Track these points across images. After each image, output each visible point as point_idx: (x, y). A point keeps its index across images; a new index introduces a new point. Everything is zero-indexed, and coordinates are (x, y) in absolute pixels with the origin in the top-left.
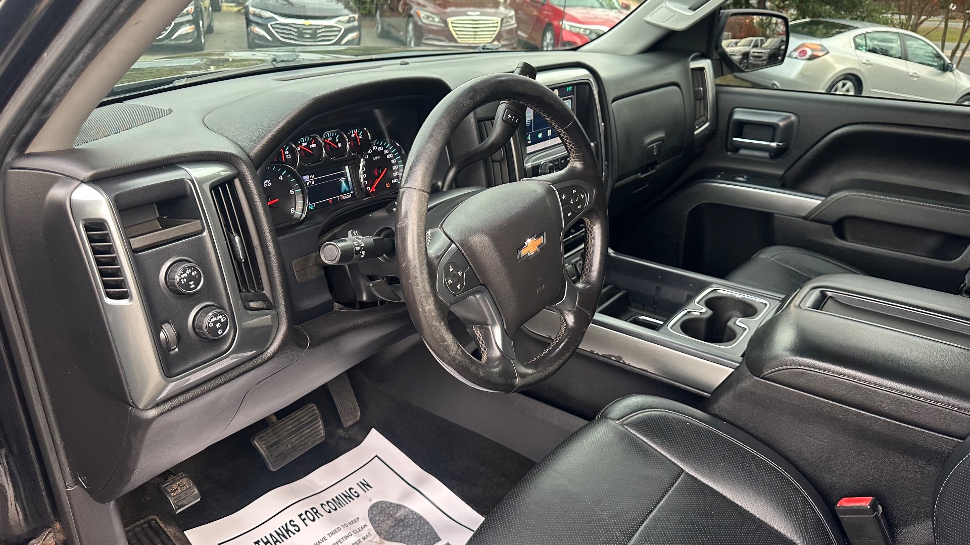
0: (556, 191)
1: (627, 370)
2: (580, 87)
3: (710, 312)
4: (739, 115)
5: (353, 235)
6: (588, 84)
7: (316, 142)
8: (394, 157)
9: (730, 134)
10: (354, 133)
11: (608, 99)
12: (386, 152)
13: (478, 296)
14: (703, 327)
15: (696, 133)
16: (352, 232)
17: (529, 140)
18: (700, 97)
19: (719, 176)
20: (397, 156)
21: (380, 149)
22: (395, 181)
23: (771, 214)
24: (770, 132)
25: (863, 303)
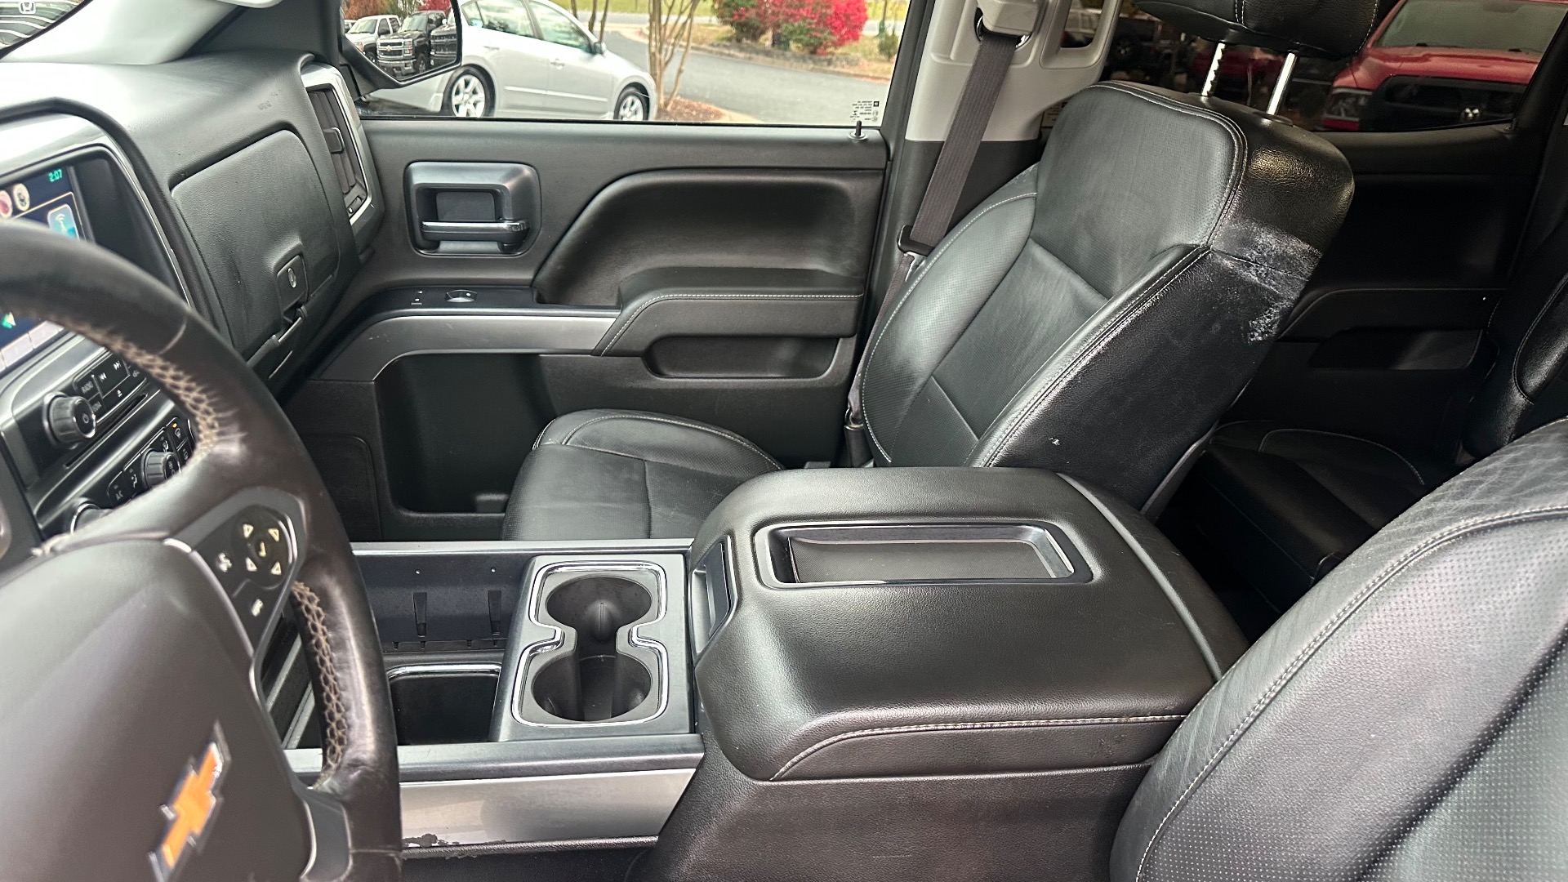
0: (195, 554)
1: (454, 858)
3: (571, 633)
4: (422, 176)
6: (104, 156)
9: (416, 217)
11: (160, 184)
15: (352, 221)
18: (340, 147)
19: (417, 300)
23: (534, 356)
24: (490, 202)
25: (843, 533)
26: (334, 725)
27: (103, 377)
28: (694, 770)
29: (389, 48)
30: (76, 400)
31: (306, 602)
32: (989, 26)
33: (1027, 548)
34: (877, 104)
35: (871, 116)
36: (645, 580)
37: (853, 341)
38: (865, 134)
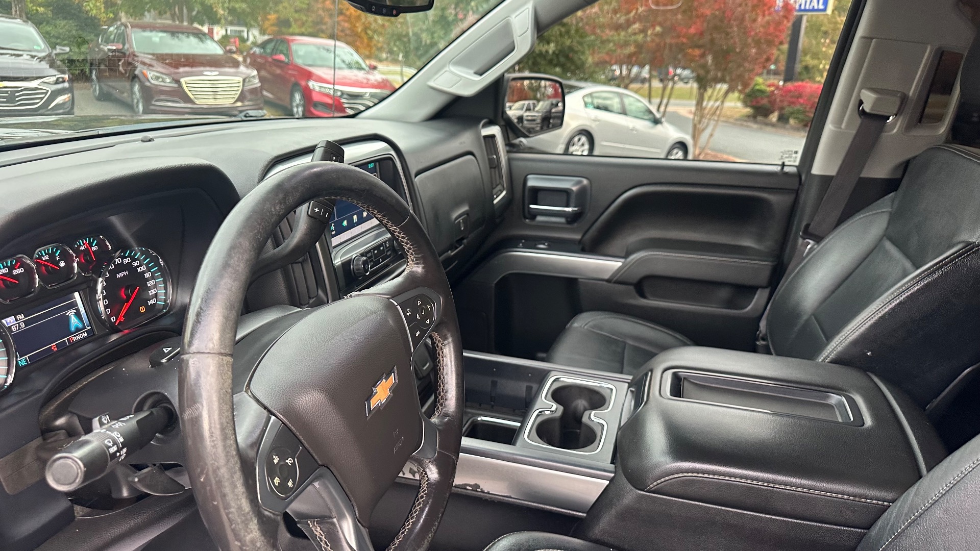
0: (398, 307)
1: (486, 500)
2: (382, 165)
3: (561, 408)
4: (533, 182)
5: (101, 424)
6: (391, 159)
7: (23, 265)
8: (149, 269)
9: (527, 202)
10: (84, 244)
11: (411, 175)
12: (135, 264)
13: (316, 484)
14: (557, 428)
15: (495, 202)
16: (100, 420)
17: (333, 231)
18: (494, 165)
19: (521, 244)
20: (153, 267)
21: (126, 261)
22: (152, 302)
23: (576, 279)
24: (564, 197)
25: (717, 381)
26: (440, 397)
27: (376, 252)
28: (607, 482)
29: (530, 118)
30: (364, 258)
31: (437, 342)
32: (867, 110)
33: (830, 407)
34: (796, 152)
35: (792, 159)
36: (605, 393)
37: (766, 292)
38: (786, 169)
